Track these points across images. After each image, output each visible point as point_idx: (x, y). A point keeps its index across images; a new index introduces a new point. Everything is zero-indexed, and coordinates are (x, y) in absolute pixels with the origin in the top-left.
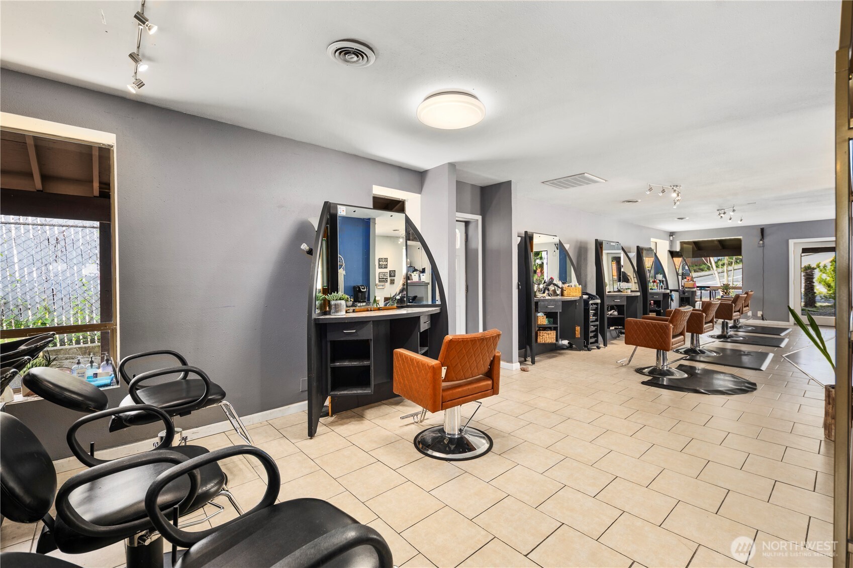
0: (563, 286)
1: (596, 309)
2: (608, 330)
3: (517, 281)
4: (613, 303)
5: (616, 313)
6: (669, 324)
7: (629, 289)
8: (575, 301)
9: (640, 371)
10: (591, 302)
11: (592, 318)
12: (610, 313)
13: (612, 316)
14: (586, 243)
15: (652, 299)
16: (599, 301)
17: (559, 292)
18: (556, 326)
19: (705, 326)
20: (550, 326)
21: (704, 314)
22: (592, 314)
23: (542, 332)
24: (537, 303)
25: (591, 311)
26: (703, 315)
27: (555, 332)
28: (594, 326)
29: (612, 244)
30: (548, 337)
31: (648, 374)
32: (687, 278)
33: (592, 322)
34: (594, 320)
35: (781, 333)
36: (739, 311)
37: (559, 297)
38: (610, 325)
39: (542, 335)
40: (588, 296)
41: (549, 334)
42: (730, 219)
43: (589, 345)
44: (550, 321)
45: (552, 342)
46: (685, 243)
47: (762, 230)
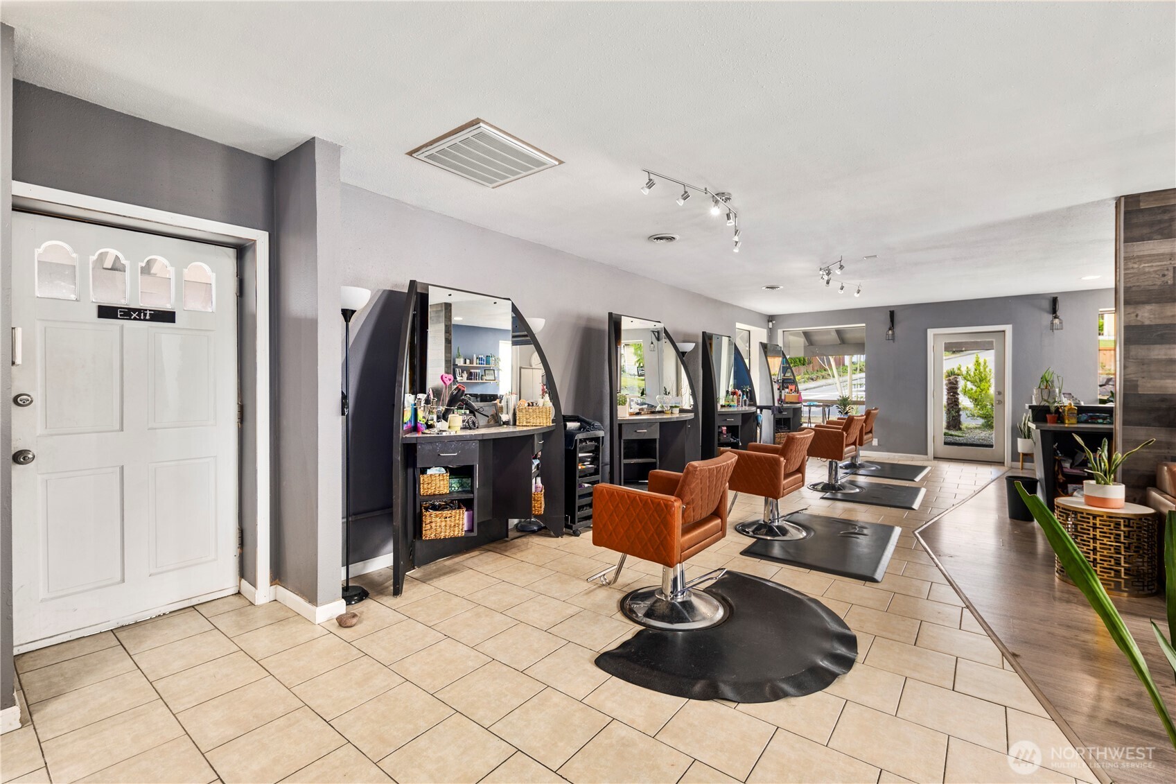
1: (594, 450)
4: (632, 437)
7: (676, 407)
10: (582, 436)
15: (724, 423)
16: (601, 433)
18: (471, 496)
19: (784, 482)
21: (782, 459)
23: (434, 513)
24: (411, 448)
25: (582, 455)
26: (779, 460)
27: (462, 511)
30: (445, 525)
32: (790, 387)
33: (585, 476)
34: (592, 471)
35: (916, 476)
36: (854, 444)
39: (433, 520)
40: (579, 424)
41: (448, 519)
42: (842, 289)
43: (575, 524)
44: (465, 485)
45: (456, 533)
46: (791, 334)
47: (892, 314)
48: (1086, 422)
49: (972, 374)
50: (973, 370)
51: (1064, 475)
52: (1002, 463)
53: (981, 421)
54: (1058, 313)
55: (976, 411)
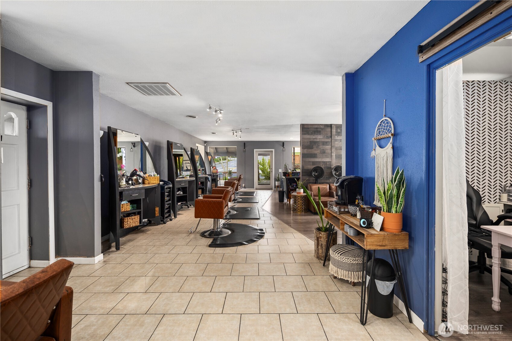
0: (144, 176)
1: (169, 192)
2: (177, 205)
3: (100, 174)
4: (180, 186)
5: (182, 193)
6: (223, 201)
7: (188, 175)
8: (155, 187)
9: (203, 235)
10: (166, 187)
11: (167, 198)
12: (177, 193)
13: (179, 196)
14: (160, 143)
15: (200, 181)
16: (171, 186)
17: (140, 181)
18: (140, 210)
20: (134, 211)
22: (167, 196)
23: (126, 218)
24: (121, 193)
25: (166, 194)
27: (139, 216)
28: (168, 204)
29: (178, 145)
30: (132, 222)
31: (208, 236)
32: (214, 167)
33: (167, 202)
34: (168, 200)
35: (253, 195)
37: (141, 186)
38: (178, 202)
39: (128, 220)
40: (163, 183)
41: (133, 219)
42: (236, 136)
43: (164, 219)
44: (134, 207)
45: (136, 224)
46: (211, 148)
47: (245, 144)
48: (293, 176)
49: (262, 163)
50: (262, 162)
51: (290, 189)
52: (272, 189)
53: (264, 177)
54: (284, 146)
55: (263, 175)
